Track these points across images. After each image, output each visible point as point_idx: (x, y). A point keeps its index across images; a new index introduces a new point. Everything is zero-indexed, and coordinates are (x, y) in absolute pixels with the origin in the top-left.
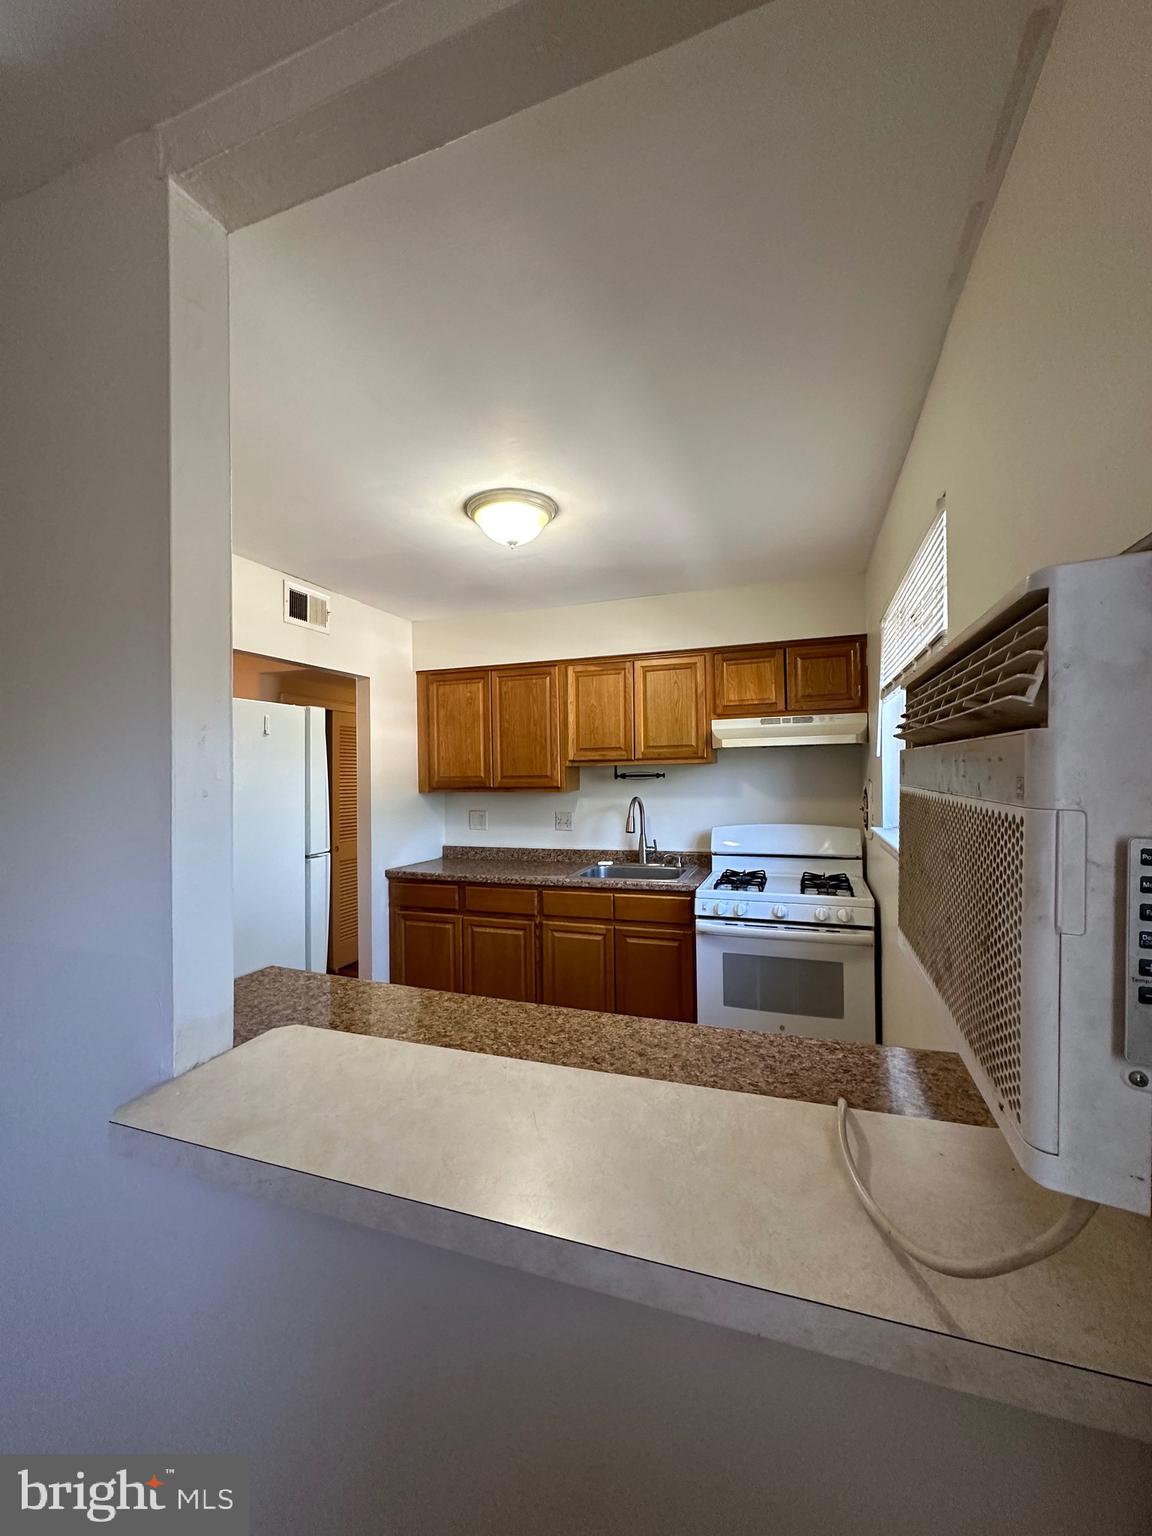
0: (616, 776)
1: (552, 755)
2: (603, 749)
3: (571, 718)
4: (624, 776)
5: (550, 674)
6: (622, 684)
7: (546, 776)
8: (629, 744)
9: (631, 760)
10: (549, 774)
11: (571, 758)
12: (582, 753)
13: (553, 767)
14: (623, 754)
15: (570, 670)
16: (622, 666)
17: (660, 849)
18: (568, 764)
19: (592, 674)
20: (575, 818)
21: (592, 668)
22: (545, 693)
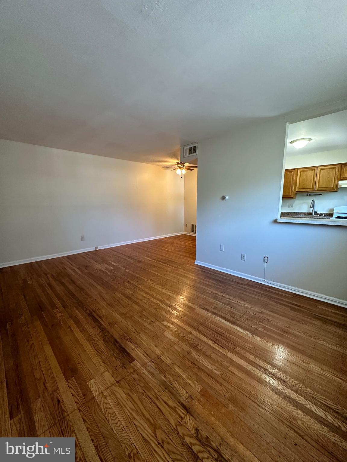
0: (308, 195)
1: (292, 190)
2: (306, 188)
3: (298, 182)
4: (310, 195)
5: (293, 171)
6: (313, 173)
7: (290, 195)
8: (314, 187)
9: (313, 191)
10: (290, 194)
11: (297, 191)
12: (300, 189)
13: (292, 193)
14: (312, 190)
15: (299, 171)
16: (314, 169)
17: (318, 212)
18: (296, 192)
19: (305, 171)
20: (294, 205)
21: (305, 170)
22: (291, 176)
